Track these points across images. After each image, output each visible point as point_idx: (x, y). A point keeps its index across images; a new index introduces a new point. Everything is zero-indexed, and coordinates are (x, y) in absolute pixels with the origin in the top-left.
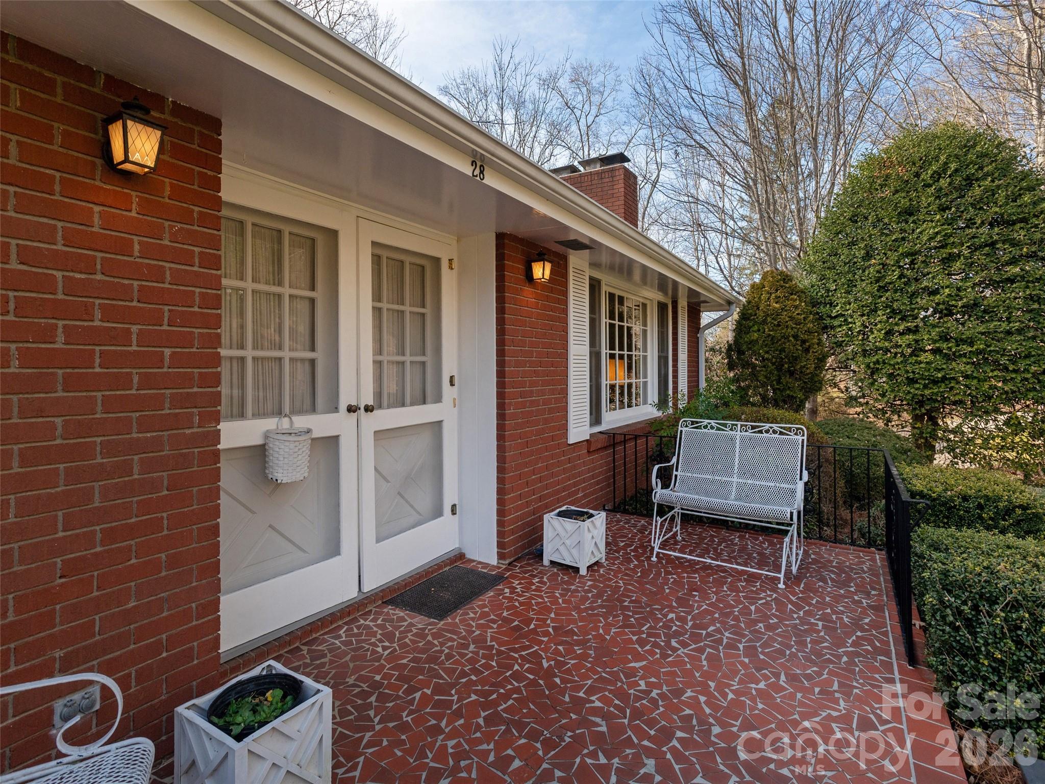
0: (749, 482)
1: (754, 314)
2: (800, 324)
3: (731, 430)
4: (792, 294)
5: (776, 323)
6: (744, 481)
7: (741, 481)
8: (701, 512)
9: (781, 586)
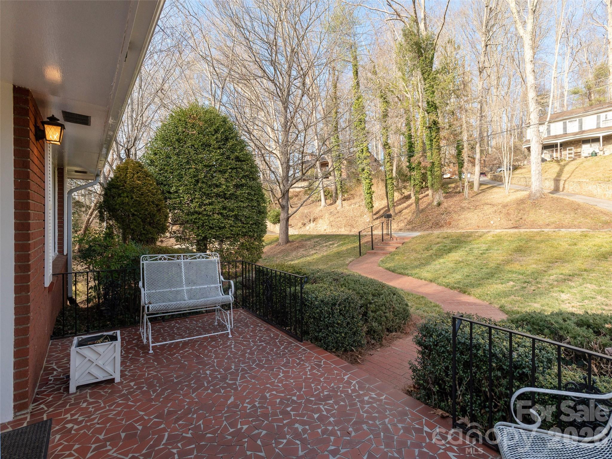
0: (193, 287)
1: (122, 185)
2: (154, 195)
3: (178, 259)
4: (147, 176)
5: (140, 193)
6: (190, 288)
7: (188, 288)
8: (181, 311)
9: (230, 336)
